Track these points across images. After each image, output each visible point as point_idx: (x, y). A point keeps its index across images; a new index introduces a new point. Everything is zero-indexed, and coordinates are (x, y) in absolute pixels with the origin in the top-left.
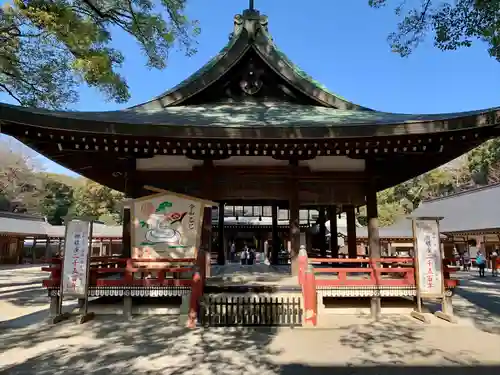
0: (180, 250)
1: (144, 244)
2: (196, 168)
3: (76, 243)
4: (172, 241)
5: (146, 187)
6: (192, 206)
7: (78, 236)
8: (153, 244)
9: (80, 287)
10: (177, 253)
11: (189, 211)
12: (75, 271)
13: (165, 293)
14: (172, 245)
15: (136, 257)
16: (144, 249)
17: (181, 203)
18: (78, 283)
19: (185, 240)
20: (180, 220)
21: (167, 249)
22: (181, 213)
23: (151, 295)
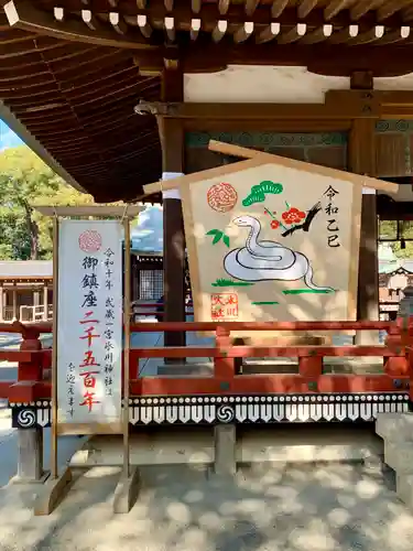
0: (313, 298)
1: (222, 283)
2: (332, 95)
3: (90, 281)
4: (290, 275)
5: (215, 145)
6: (332, 192)
7: (90, 262)
8: (245, 283)
9: (106, 404)
10: (305, 306)
11: (324, 206)
12: (89, 359)
13: (328, 413)
14: (292, 286)
15: (205, 317)
16: (225, 297)
17: (302, 184)
18: (99, 391)
19: (321, 275)
20: (306, 227)
21: (281, 298)
22: (305, 209)
23: (291, 418)
